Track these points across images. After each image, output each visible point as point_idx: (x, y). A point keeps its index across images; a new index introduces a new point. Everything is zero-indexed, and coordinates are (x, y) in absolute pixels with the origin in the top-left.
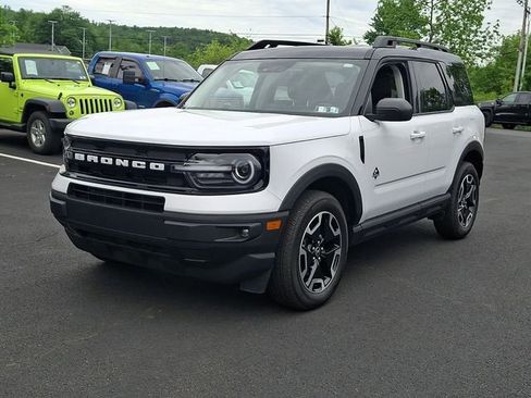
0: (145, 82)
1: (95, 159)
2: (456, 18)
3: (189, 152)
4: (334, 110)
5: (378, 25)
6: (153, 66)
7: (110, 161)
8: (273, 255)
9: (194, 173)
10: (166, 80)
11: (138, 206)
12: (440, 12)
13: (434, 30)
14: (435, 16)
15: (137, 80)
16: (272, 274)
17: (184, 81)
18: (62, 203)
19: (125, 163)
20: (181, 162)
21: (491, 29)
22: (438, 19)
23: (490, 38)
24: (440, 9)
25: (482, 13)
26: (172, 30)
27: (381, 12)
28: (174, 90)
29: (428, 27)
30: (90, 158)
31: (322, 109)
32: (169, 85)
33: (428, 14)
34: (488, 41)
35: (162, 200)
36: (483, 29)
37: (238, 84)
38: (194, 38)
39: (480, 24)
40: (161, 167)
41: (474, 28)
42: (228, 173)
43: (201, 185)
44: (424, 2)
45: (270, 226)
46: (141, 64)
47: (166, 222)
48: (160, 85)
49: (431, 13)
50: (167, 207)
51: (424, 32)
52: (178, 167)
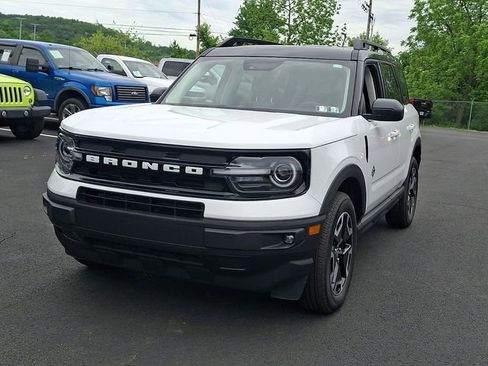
0: (49, 70)
1: (115, 162)
2: (310, 21)
3: (230, 156)
4: (334, 109)
5: (241, 23)
6: (56, 55)
7: (134, 164)
8: (310, 261)
9: (234, 177)
10: (71, 68)
11: (170, 212)
12: (297, 15)
13: (292, 30)
14: (292, 18)
15: (40, 68)
16: (309, 280)
17: (89, 70)
18: (70, 209)
19: (155, 167)
20: (223, 166)
21: (340, 32)
22: (295, 21)
23: (339, 39)
24: (297, 12)
25: (332, 17)
26: (38, 18)
27: (244, 12)
28: (81, 79)
29: (286, 27)
30: (106, 160)
31: (322, 109)
32: (73, 74)
33: (286, 16)
34: (337, 41)
35: (201, 206)
36: (332, 31)
37: (137, 74)
38: (61, 26)
39: (330, 27)
40: (199, 171)
41: (325, 30)
42: (266, 176)
43: (242, 189)
44: (283, 6)
45: (313, 231)
46: (43, 52)
47: (207, 230)
48: (65, 73)
49: (289, 16)
50: (207, 213)
51: (283, 32)
52: (216, 172)
